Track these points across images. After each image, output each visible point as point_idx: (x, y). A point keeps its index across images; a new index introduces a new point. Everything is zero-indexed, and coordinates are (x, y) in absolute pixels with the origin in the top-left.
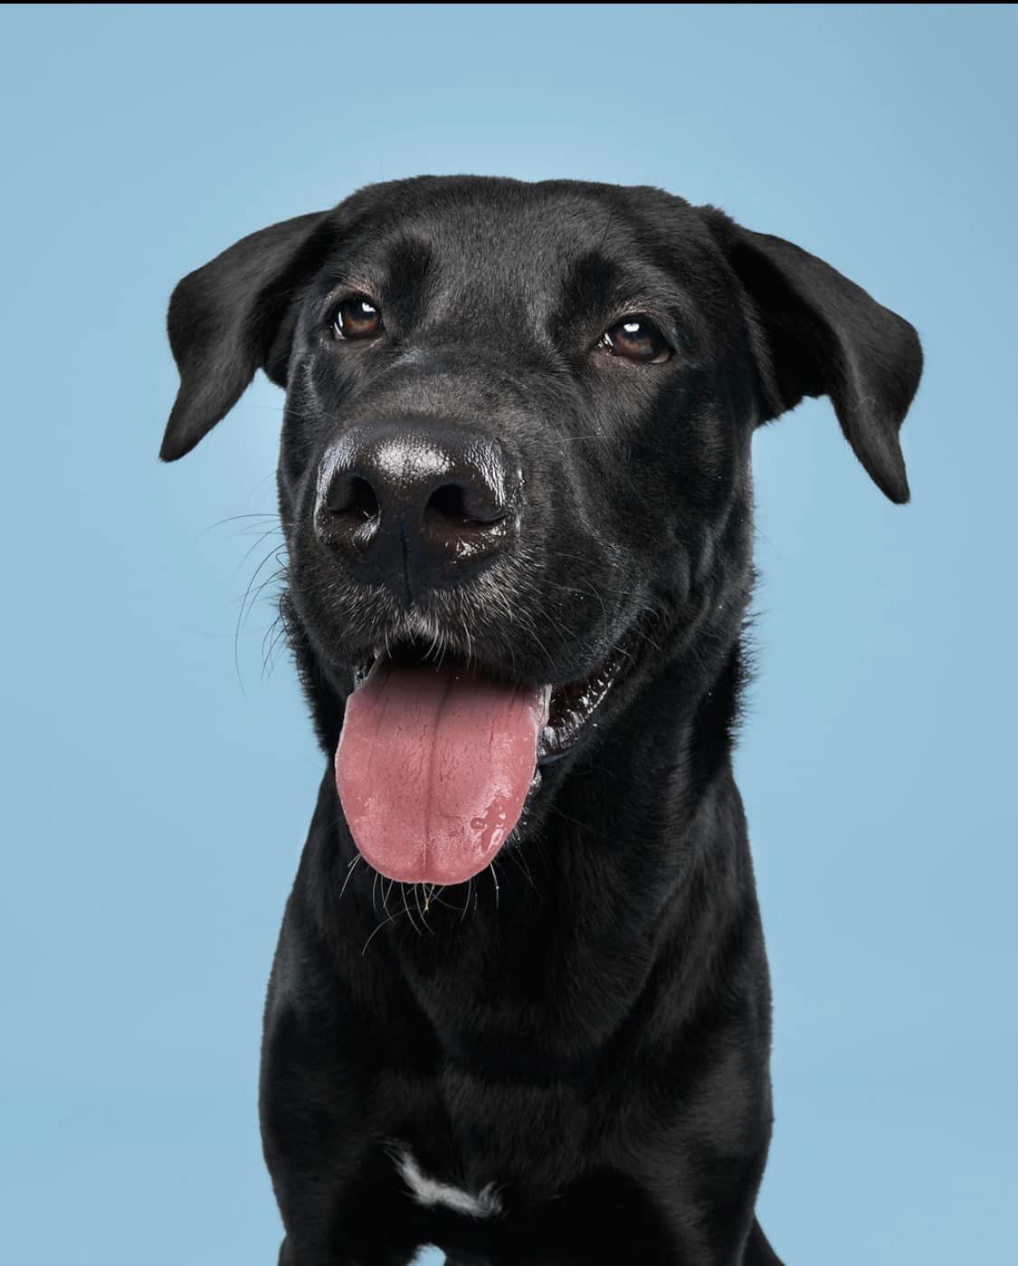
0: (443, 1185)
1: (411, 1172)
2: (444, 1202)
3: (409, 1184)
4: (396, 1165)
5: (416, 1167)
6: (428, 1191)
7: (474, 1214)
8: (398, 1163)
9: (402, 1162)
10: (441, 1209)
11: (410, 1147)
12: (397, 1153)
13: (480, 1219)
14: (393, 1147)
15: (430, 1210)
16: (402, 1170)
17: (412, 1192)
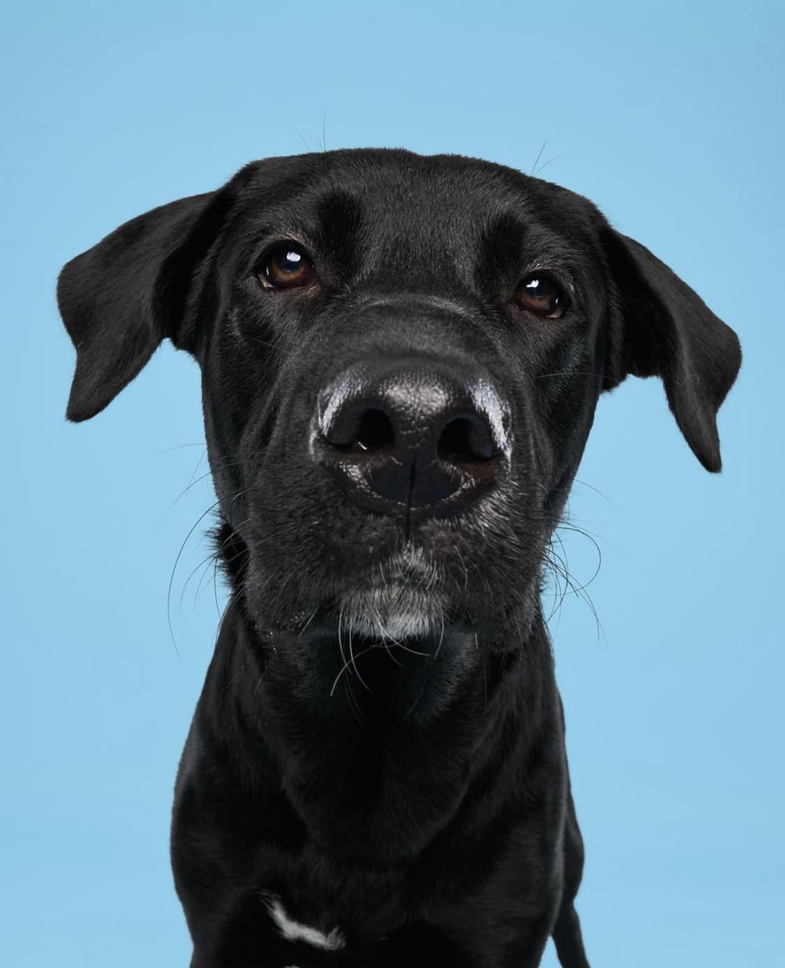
0: (304, 926)
1: (279, 915)
2: (304, 938)
3: (277, 924)
4: (269, 910)
5: (283, 912)
6: (291, 929)
7: (326, 948)
8: (271, 909)
9: (272, 907)
10: (301, 943)
11: (280, 898)
12: (269, 901)
13: (330, 951)
14: (266, 897)
15: (292, 943)
16: (273, 914)
17: (279, 929)
